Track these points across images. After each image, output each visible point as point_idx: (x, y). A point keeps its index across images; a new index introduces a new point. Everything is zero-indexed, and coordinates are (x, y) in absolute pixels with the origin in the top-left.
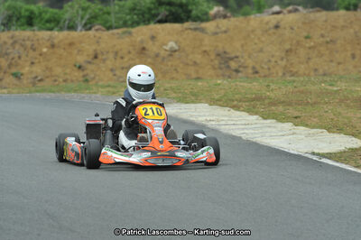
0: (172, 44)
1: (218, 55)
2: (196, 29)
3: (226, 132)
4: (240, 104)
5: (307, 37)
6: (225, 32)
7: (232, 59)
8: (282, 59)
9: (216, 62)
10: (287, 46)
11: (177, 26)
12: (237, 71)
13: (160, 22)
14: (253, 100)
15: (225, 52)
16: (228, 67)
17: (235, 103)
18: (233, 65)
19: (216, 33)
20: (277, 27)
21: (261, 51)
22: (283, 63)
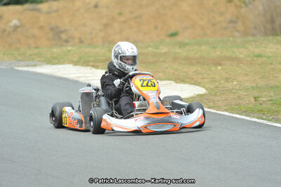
0: (15, 22)
1: (52, 29)
2: (33, 10)
5: (120, 14)
6: (56, 11)
7: (62, 32)
8: (101, 31)
9: (50, 35)
10: (105, 21)
11: (18, 8)
12: (67, 41)
13: (6, 4)
15: (57, 27)
16: (60, 38)
18: (64, 36)
19: (48, 13)
20: (96, 6)
21: (84, 25)
22: (102, 34)
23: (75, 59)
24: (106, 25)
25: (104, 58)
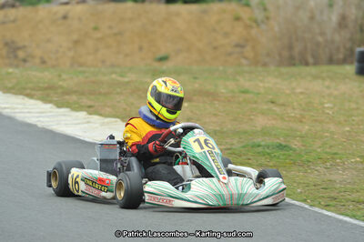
1: (6, 44)
3: (21, 119)
4: (33, 92)
5: (96, 29)
6: (14, 21)
7: (19, 48)
8: (69, 49)
9: (4, 52)
10: (75, 37)
12: (25, 61)
14: (46, 89)
15: (13, 42)
16: (16, 57)
17: (28, 91)
18: (21, 54)
19: (4, 23)
20: (65, 17)
21: (49, 41)
22: (71, 54)
23: (10, 85)
24: (76, 42)
25: (46, 85)
